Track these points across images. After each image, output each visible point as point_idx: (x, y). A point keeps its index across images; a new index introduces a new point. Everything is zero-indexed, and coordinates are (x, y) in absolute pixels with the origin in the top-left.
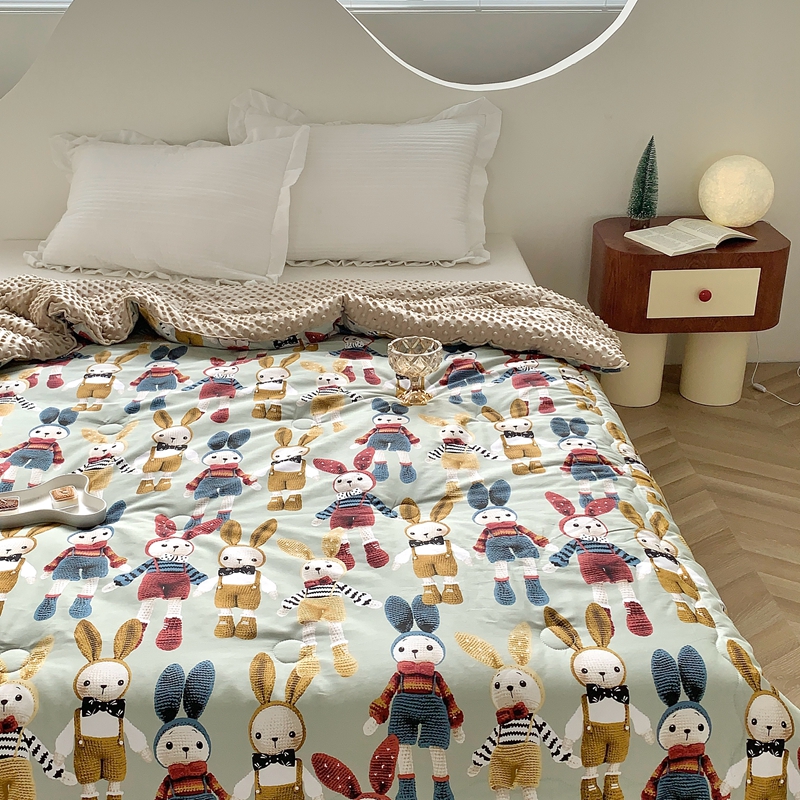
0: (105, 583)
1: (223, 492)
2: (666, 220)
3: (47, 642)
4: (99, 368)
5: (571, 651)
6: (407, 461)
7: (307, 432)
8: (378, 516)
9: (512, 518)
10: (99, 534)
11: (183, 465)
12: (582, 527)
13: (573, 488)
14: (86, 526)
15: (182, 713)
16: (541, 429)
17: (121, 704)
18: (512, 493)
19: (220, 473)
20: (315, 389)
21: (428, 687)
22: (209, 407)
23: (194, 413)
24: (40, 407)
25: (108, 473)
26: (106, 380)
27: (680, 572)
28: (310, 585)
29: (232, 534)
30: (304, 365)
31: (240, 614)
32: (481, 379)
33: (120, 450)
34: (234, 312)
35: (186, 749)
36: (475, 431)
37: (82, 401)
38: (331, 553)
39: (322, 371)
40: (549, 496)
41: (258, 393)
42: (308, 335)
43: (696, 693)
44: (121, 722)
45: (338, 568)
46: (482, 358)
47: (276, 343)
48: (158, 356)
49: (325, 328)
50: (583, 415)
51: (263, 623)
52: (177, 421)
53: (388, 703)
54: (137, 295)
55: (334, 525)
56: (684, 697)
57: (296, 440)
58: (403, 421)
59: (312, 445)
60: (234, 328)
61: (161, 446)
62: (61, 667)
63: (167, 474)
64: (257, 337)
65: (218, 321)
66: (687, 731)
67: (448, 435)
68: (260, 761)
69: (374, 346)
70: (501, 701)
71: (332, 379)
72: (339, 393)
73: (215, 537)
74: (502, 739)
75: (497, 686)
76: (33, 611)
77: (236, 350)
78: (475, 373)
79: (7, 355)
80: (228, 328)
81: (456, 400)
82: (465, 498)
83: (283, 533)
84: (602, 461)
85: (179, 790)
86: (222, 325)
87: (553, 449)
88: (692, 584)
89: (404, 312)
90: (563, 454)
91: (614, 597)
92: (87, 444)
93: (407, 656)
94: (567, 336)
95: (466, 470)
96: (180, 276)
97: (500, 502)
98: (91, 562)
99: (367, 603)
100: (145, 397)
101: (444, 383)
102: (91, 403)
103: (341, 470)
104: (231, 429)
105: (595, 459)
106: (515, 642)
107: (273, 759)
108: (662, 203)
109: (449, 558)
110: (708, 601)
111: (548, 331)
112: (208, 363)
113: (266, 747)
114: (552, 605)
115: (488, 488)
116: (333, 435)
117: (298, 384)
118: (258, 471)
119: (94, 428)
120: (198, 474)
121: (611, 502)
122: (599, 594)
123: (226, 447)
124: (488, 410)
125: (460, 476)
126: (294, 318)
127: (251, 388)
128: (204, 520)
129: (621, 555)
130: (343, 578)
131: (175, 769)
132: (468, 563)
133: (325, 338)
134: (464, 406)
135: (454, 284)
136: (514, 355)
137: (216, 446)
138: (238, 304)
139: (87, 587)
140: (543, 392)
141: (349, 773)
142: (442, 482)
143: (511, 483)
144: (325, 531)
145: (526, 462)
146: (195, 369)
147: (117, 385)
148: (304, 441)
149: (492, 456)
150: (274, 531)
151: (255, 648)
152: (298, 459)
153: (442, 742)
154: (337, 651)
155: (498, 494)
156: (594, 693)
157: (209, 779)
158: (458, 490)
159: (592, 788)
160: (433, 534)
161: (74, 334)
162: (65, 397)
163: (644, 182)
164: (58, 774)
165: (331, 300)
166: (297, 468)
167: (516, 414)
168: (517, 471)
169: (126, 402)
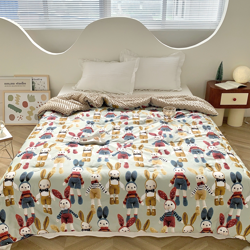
0: (110, 156)
1: (130, 139)
2: (225, 81)
3: (101, 166)
4: (96, 113)
5: (212, 172)
6: (170, 134)
7: (146, 127)
8: (166, 145)
9: (196, 146)
10: (106, 146)
11: (120, 133)
12: (212, 148)
13: (209, 140)
14: (103, 145)
15: (131, 180)
16: (200, 128)
17: (119, 178)
18: (195, 141)
19: (129, 135)
20: (146, 118)
21: (182, 177)
22: (123, 121)
23: (120, 123)
24: (86, 121)
25: (104, 134)
26: (99, 115)
27: (235, 158)
28: (153, 158)
29: (134, 147)
30: (142, 113)
31: (140, 162)
32: (184, 117)
33: (106, 130)
34: (124, 101)
35: (132, 188)
36: (185, 128)
37: (95, 120)
38: (157, 152)
39: (147, 114)
40: (204, 141)
41: (133, 119)
42: (142, 106)
43: (240, 181)
44: (119, 182)
45: (159, 155)
46: (184, 112)
47: (135, 108)
48: (109, 110)
49: (146, 105)
50: (209, 125)
51: (145, 164)
52: (117, 124)
53: (174, 180)
54: (104, 96)
55: (156, 146)
56: (237, 182)
57: (144, 129)
58: (168, 125)
59: (148, 130)
60: (126, 104)
61: (114, 129)
62: (105, 171)
63: (117, 135)
64: (131, 106)
65: (122, 103)
66: (238, 189)
67: (179, 128)
68: (147, 191)
69: (157, 109)
70: (198, 181)
71: (150, 116)
72: (152, 119)
73: (130, 147)
74: (198, 189)
75: (197, 178)
76: (97, 160)
77: (126, 109)
78: (182, 115)
79: (76, 109)
80: (124, 104)
81: (179, 121)
82: (185, 142)
83: (145, 147)
84: (215, 135)
85: (130, 197)
86: (123, 104)
87: (203, 132)
88: (237, 160)
89: (165, 101)
90: (206, 133)
91: (221, 162)
92: (98, 128)
93: (177, 171)
94: (204, 107)
95: (184, 136)
96: (109, 93)
97: (193, 143)
98: (106, 151)
99: (166, 161)
100: (109, 119)
101: (175, 117)
102: (97, 120)
103: (156, 135)
104: (129, 126)
105: (214, 134)
106: (200, 170)
107: (150, 191)
108: (224, 77)
109: (183, 153)
110: (241, 163)
111: (200, 106)
112: (121, 112)
113: (149, 188)
114: (207, 163)
115: (190, 140)
116: (152, 128)
117: (142, 117)
118: (137, 135)
119: (98, 125)
120: (124, 135)
121: (218, 143)
122: (218, 161)
123: (129, 130)
124: (187, 124)
125: (183, 137)
126: (139, 102)
127: (132, 118)
128: (127, 144)
129: (222, 154)
130: (160, 156)
131: (129, 192)
132: (188, 154)
133: (146, 107)
134: (181, 123)
135: (175, 95)
136: (191, 112)
137: (127, 130)
138: (125, 99)
139: (107, 156)
140: (200, 120)
141: (166, 195)
142: (179, 138)
143: (195, 138)
144: (154, 147)
145: (198, 134)
146: (118, 113)
147: (101, 116)
148: (146, 129)
149: (189, 133)
150: (143, 147)
151: (144, 169)
152: (146, 133)
153: (185, 189)
154: (162, 170)
155: (192, 141)
156: (218, 180)
157: (136, 195)
158: (183, 140)
159: (217, 200)
160: (179, 148)
161: (89, 105)
162: (91, 119)
163: (220, 72)
164: (106, 192)
165: (148, 98)
166: (145, 134)
167: (194, 124)
168: (196, 136)
169: (104, 120)
